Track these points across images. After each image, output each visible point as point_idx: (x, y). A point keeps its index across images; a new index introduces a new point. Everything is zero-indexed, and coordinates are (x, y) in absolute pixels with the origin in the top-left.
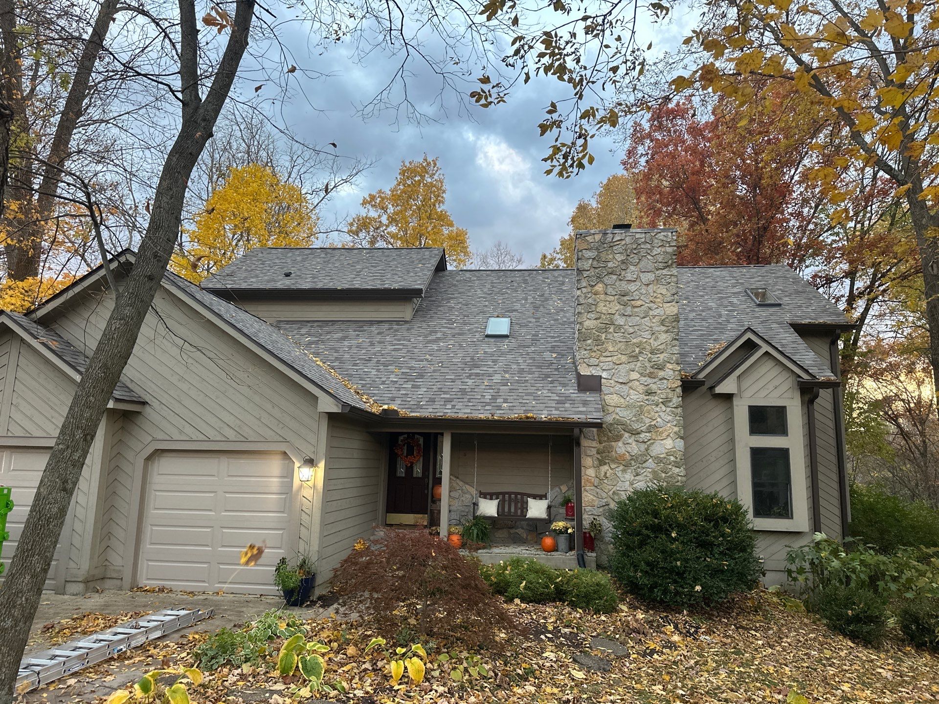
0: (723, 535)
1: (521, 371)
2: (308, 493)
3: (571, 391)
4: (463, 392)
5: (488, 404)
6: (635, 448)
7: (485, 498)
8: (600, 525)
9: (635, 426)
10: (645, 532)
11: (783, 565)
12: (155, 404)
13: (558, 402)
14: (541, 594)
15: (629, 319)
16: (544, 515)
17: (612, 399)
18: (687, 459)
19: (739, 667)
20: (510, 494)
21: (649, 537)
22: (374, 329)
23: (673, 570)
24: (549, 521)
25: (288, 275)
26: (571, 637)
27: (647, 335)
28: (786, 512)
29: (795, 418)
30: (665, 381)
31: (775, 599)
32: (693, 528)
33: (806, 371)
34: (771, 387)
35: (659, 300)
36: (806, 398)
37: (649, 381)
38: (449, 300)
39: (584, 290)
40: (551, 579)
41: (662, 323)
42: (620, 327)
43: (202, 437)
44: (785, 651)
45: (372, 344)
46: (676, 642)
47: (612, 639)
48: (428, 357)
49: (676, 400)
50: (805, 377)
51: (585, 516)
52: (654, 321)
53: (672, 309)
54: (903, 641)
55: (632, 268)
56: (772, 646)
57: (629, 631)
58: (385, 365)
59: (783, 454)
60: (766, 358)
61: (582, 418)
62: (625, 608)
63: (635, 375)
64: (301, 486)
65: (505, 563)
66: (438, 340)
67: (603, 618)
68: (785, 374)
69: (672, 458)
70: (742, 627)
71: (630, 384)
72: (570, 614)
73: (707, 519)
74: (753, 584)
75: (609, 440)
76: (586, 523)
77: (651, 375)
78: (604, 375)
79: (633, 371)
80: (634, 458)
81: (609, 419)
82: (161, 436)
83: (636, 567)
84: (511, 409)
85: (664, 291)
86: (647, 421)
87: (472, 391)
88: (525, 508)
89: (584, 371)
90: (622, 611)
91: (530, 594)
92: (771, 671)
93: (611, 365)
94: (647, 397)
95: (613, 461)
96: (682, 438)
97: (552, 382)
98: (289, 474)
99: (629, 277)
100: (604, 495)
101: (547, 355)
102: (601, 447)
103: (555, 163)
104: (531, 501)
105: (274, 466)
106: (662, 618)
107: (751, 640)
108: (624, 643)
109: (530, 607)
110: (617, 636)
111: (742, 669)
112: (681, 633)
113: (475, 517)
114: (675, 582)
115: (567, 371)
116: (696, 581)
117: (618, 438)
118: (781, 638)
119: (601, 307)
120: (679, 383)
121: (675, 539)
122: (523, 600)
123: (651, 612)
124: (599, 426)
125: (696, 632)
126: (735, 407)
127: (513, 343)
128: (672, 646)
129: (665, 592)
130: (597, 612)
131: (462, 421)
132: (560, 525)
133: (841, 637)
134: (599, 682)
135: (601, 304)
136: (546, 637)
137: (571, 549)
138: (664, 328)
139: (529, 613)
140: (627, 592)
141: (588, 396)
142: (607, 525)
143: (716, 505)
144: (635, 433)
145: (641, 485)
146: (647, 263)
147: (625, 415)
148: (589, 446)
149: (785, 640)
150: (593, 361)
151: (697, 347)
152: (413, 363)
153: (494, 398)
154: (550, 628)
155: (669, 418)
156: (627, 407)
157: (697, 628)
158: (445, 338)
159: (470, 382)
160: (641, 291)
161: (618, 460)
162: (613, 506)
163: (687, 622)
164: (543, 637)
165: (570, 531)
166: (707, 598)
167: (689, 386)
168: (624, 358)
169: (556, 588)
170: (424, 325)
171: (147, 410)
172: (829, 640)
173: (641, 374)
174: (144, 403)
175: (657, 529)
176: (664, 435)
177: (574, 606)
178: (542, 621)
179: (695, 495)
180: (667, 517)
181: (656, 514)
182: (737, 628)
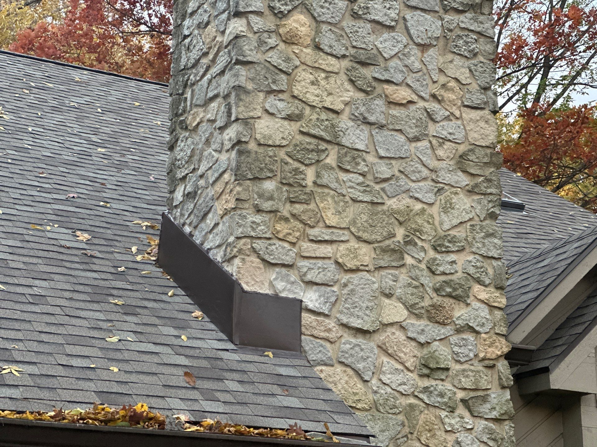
15: (378, 136)
27: (423, 191)
30: (470, 337)
35: (452, 96)
37: (431, 331)
41: (461, 163)
42: (355, 154)
49: (499, 398)
52: (440, 153)
53: (482, 129)
63: (393, 311)
71: (381, 337)
77: (435, 315)
78: (310, 299)
79: (389, 296)
89: (253, 279)
93: (331, 271)
94: (426, 383)
119: (305, 85)
120: (503, 347)
135: (305, 76)
150: (280, 251)
160: (408, 62)
168: (365, 254)
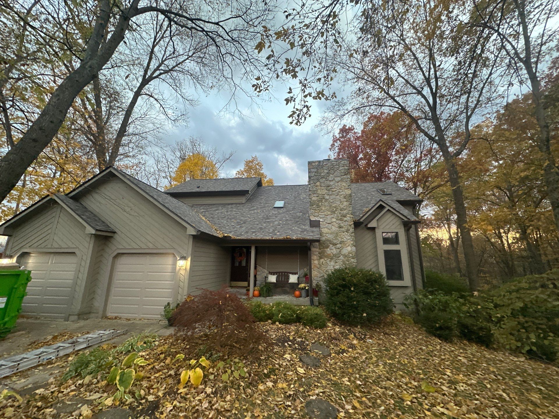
0: (375, 289)
1: (287, 220)
2: (183, 272)
3: (307, 227)
4: (261, 228)
5: (271, 233)
6: (334, 251)
7: (271, 274)
8: (320, 285)
9: (335, 241)
10: (339, 288)
11: (401, 301)
12: (119, 233)
13: (301, 232)
14: (289, 319)
15: (331, 196)
16: (296, 281)
17: (325, 230)
18: (357, 255)
19: (389, 360)
20: (282, 272)
21: (341, 290)
22: (230, 206)
23: (352, 306)
24: (298, 284)
25: (198, 187)
26: (301, 344)
27: (338, 203)
28: (400, 277)
29: (402, 238)
30: (347, 222)
31: (399, 318)
32: (361, 286)
33: (406, 217)
34: (391, 224)
35: (343, 188)
36: (406, 228)
37: (340, 222)
38: (261, 196)
39: (312, 185)
40: (294, 311)
41: (345, 197)
42: (327, 200)
43: (138, 247)
44: (409, 347)
45: (227, 212)
46: (355, 344)
47: (322, 344)
48: (249, 216)
49: (352, 230)
50: (406, 219)
51: (314, 281)
52: (341, 197)
53: (348, 192)
54: (461, 337)
55: (331, 175)
56: (403, 345)
57: (331, 339)
58: (231, 219)
59: (398, 252)
60: (388, 212)
61: (311, 238)
62: (330, 325)
63: (334, 220)
64: (180, 269)
65: (273, 304)
66: (254, 210)
67: (319, 331)
68: (397, 218)
69: (351, 255)
70: (386, 334)
71: (332, 224)
72: (303, 329)
73: (367, 281)
74: (390, 312)
75: (324, 248)
76: (314, 285)
77: (341, 220)
78: (321, 220)
79: (333, 218)
80: (335, 255)
81: (323, 239)
82: (121, 247)
83: (335, 304)
84: (280, 235)
85: (345, 185)
86: (340, 239)
87: (265, 228)
88: (288, 278)
89: (313, 219)
90: (329, 326)
91: (283, 320)
92: (406, 362)
93: (324, 216)
94: (340, 229)
95: (326, 257)
96: (355, 246)
97: (299, 224)
98: (175, 264)
99: (330, 179)
100: (322, 272)
101: (298, 214)
102: (320, 251)
103: (294, 119)
104: (291, 276)
105: (169, 260)
106: (348, 330)
107: (392, 341)
108: (328, 347)
109: (283, 326)
110: (325, 342)
111: (390, 362)
112: (357, 338)
113: (266, 283)
114: (354, 312)
115: (306, 220)
116: (363, 311)
117: (327, 247)
118: (406, 339)
119: (319, 192)
120: (353, 223)
121: (353, 291)
122: (280, 322)
123: (343, 326)
124: (318, 241)
125: (365, 337)
126: (377, 234)
127: (284, 210)
128: (353, 347)
129: (349, 316)
130: (316, 328)
131: (258, 240)
132: (302, 285)
133: (434, 338)
134: (312, 375)
135: (319, 190)
136: (288, 344)
137: (307, 296)
138: (345, 200)
139: (282, 329)
140: (332, 316)
141: (314, 229)
142: (323, 285)
143: (371, 275)
144: (335, 244)
145: (337, 267)
146: (337, 173)
147: (330, 237)
148: (315, 250)
149: (408, 340)
150: (316, 214)
151: (359, 209)
152: (242, 218)
153: (274, 231)
154: (291, 338)
155: (349, 238)
156: (331, 233)
157: (365, 335)
158: (257, 209)
159: (265, 225)
160: (335, 185)
161: (328, 256)
162: (326, 276)
163: (360, 332)
164: (286, 344)
165: (307, 288)
166: (369, 319)
167: (357, 224)
168: (329, 213)
169: (297, 316)
170: (250, 204)
171: (116, 236)
172: (429, 340)
173: (337, 219)
174: (115, 233)
175: (344, 286)
176: (347, 245)
177: (305, 325)
178: (288, 334)
179: (361, 270)
180: (349, 281)
181: (344, 280)
182: (384, 334)
